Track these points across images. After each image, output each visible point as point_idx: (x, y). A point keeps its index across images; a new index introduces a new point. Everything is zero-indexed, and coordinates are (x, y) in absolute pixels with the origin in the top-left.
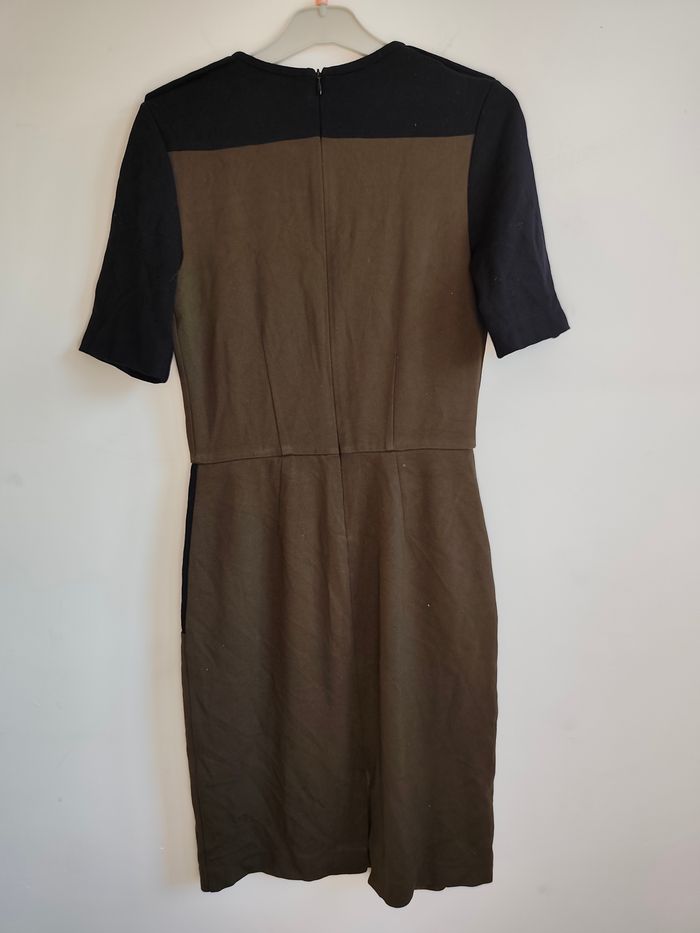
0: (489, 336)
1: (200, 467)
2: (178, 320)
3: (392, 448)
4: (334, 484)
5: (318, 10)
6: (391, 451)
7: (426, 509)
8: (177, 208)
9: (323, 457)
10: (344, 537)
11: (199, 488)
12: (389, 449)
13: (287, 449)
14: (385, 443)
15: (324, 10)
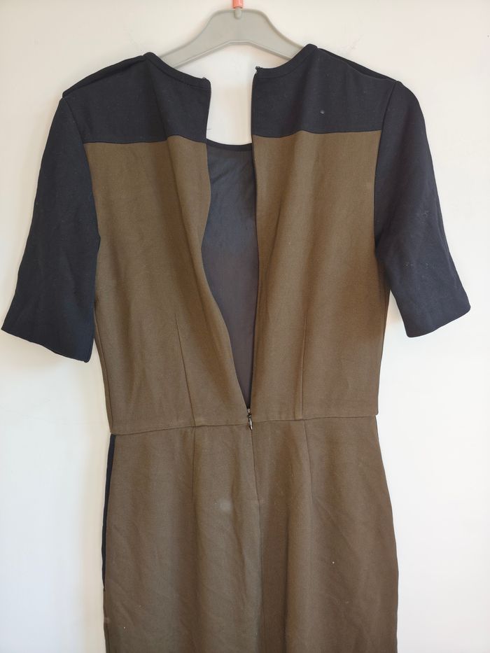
0: (391, 293)
1: (117, 438)
2: (96, 302)
3: (301, 418)
4: (247, 452)
5: (234, 12)
6: (300, 420)
7: (332, 474)
8: (92, 197)
9: (235, 427)
10: (256, 502)
11: (117, 457)
12: (297, 418)
13: (200, 420)
14: (294, 413)
15: (239, 12)
